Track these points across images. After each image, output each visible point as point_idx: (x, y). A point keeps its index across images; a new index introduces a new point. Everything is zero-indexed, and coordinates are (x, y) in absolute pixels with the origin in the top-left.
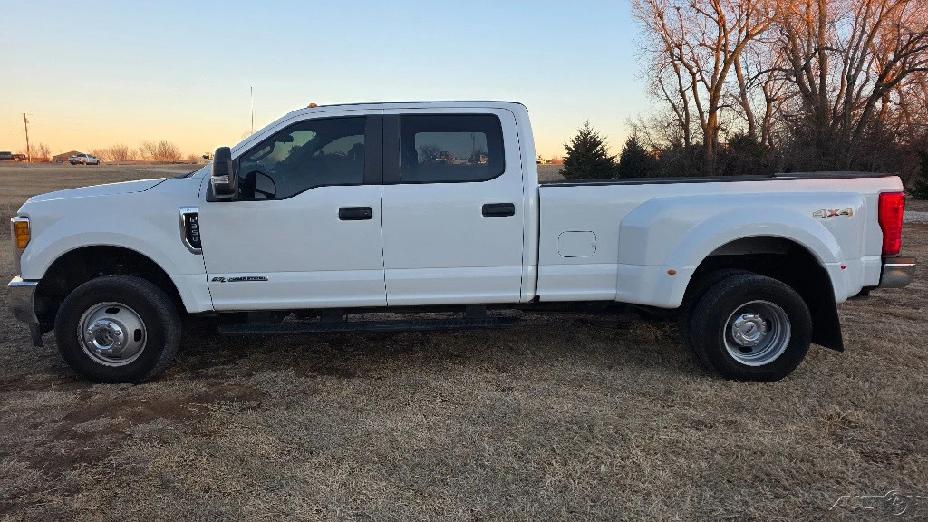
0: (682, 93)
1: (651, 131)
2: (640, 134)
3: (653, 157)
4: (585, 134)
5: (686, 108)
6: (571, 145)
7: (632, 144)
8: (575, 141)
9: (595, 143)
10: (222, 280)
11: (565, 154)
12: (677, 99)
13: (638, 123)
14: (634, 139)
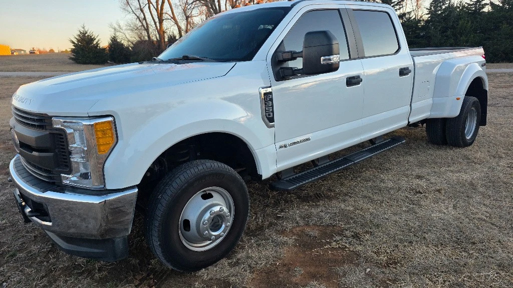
0: (142, 11)
1: (126, 32)
2: (118, 34)
3: (127, 48)
4: (83, 33)
5: (145, 19)
6: (75, 41)
7: (114, 40)
8: (77, 37)
9: (91, 40)
10: (285, 146)
11: (72, 46)
12: (139, 12)
13: (117, 27)
14: (115, 37)
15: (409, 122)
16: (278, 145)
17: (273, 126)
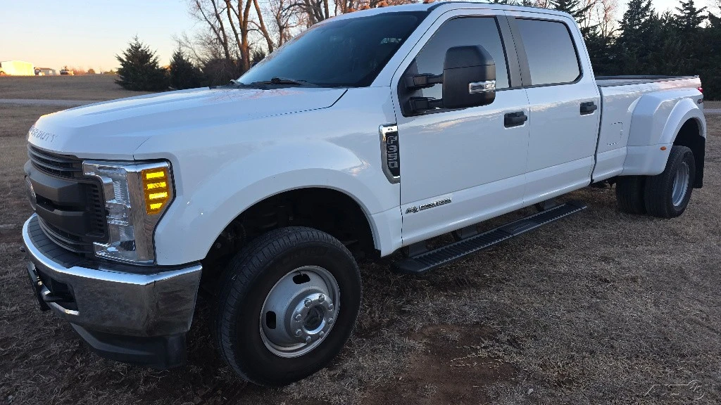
0: (218, 17)
1: (196, 47)
2: (183, 49)
3: (197, 69)
4: (136, 47)
5: (222, 29)
6: (124, 58)
7: (178, 57)
8: (127, 53)
9: (146, 56)
10: (415, 210)
11: (119, 65)
12: (213, 20)
13: (183, 40)
14: (179, 53)
15: (592, 180)
16: (405, 208)
17: (398, 181)
